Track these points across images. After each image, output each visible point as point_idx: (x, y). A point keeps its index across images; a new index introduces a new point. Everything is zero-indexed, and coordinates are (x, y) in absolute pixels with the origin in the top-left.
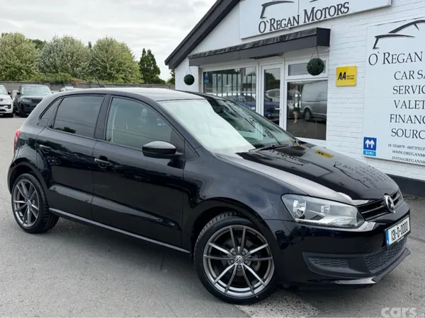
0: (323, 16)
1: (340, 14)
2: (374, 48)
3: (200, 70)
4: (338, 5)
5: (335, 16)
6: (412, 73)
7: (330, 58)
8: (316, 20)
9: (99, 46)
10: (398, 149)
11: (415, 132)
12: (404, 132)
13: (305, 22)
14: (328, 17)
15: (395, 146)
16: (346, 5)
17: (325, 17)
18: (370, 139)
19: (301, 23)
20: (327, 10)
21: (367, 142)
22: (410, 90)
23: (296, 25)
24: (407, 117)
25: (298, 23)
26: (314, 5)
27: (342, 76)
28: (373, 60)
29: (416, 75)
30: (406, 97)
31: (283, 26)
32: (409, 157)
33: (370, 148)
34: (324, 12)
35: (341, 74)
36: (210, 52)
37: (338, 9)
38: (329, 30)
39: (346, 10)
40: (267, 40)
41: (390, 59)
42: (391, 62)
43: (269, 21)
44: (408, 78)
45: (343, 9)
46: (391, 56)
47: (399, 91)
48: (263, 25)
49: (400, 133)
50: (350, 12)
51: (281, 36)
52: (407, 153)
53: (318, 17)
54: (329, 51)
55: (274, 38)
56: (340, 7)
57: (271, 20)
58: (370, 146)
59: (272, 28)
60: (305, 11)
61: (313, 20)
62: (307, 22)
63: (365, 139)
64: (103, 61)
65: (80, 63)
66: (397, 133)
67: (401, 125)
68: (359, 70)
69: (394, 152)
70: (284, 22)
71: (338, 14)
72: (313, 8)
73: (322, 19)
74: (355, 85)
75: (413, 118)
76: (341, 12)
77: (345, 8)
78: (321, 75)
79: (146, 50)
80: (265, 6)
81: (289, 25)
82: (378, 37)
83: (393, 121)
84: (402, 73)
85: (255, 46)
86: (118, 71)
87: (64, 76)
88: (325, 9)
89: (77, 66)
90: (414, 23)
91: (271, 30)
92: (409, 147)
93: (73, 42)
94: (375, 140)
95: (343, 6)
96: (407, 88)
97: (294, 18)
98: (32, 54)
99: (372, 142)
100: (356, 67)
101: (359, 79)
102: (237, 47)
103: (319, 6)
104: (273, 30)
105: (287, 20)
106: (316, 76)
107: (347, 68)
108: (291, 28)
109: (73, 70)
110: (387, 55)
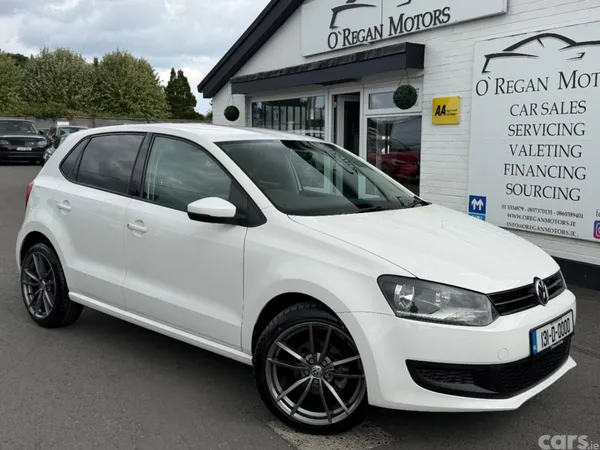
0: (415, 26)
1: (438, 25)
2: (484, 71)
3: (247, 99)
4: (435, 12)
5: (431, 26)
6: (534, 106)
7: (425, 85)
8: (405, 32)
9: (107, 64)
10: (516, 212)
11: (538, 189)
12: (523, 189)
13: (390, 34)
14: (422, 28)
15: (510, 207)
16: (446, 12)
17: (418, 28)
18: (478, 198)
19: (386, 35)
20: (421, 18)
21: (474, 202)
22: (532, 131)
23: (378, 38)
24: (527, 168)
25: (381, 36)
26: (402, 10)
27: (440, 111)
28: (482, 88)
29: (539, 110)
30: (526, 140)
31: (361, 39)
32: (529, 223)
33: (477, 210)
34: (416, 21)
35: (439, 107)
36: (261, 74)
37: (435, 16)
38: (423, 46)
39: (445, 19)
40: (339, 58)
41: (505, 87)
42: (505, 91)
43: (342, 32)
44: (529, 113)
45: (442, 17)
46: (506, 83)
47: (516, 132)
48: (333, 37)
49: (518, 189)
50: (451, 21)
51: (357, 54)
52: (528, 218)
53: (408, 28)
54: (423, 76)
55: (348, 56)
56: (438, 13)
57: (344, 31)
58: (477, 207)
59: (347, 43)
60: (391, 18)
61: (401, 31)
62: (394, 35)
63: (472, 198)
64: (113, 86)
65: (79, 88)
66: (513, 190)
67: (519, 179)
68: (464, 103)
69: (509, 215)
70: (362, 34)
71: (435, 24)
72: (402, 15)
73: (414, 30)
74: (458, 124)
75: (535, 169)
76: (440, 20)
77: (445, 15)
78: (413, 109)
79: (176, 71)
80: (336, 11)
81: (369, 38)
82: (489, 57)
83: (509, 172)
84: (521, 106)
85: (322, 66)
86: (135, 100)
87: (57, 107)
88: (418, 16)
89: (76, 93)
90: (538, 38)
91: (344, 44)
92: (530, 210)
93: (69, 58)
94: (484, 199)
95: (442, 12)
96: (528, 127)
97: (376, 28)
98: (10, 76)
99: (480, 203)
100: (459, 98)
101: (463, 116)
102: (298, 67)
103: (410, 11)
104: (348, 45)
105: (367, 31)
106: (406, 111)
107: (447, 99)
108: (372, 43)
109: (70, 97)
110: (500, 82)
